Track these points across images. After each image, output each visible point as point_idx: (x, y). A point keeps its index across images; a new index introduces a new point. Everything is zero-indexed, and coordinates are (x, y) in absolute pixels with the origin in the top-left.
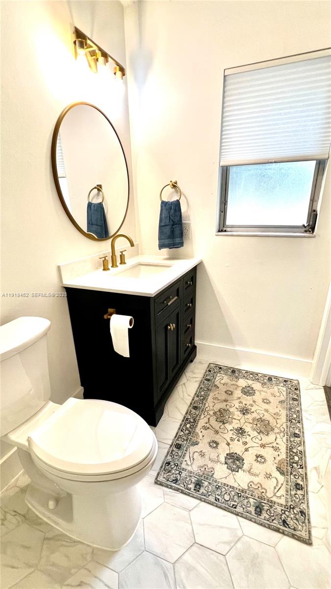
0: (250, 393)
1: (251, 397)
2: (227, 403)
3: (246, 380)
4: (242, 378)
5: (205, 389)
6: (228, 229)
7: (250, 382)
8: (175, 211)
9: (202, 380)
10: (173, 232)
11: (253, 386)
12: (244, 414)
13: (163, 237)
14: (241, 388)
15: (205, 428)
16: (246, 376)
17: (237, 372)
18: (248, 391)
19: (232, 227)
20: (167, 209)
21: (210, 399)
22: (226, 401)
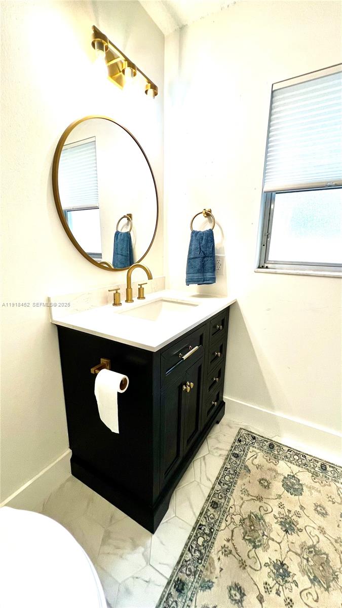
0: (296, 490)
1: (297, 497)
2: (260, 504)
3: (289, 464)
4: (283, 459)
5: (232, 472)
6: (269, 266)
7: (295, 469)
8: (207, 241)
9: (228, 455)
10: (203, 266)
11: (300, 476)
12: (286, 531)
13: (192, 271)
14: (282, 478)
15: (227, 552)
16: (289, 456)
17: (276, 448)
18: (293, 486)
19: (275, 263)
20: (197, 240)
21: (237, 492)
22: (260, 499)
